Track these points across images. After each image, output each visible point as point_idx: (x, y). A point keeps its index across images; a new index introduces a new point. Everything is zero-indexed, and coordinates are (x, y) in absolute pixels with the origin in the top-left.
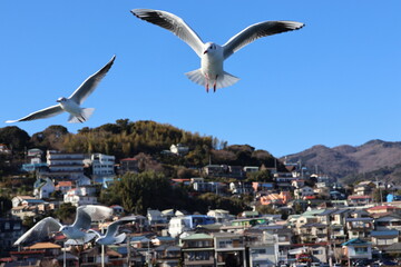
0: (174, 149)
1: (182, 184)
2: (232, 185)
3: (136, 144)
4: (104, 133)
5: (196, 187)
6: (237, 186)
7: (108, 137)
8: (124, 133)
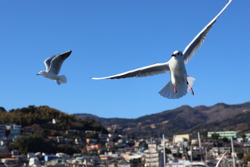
0: (54, 122)
1: (52, 140)
2: (76, 140)
3: (34, 119)
4: (20, 113)
5: (58, 141)
6: (78, 141)
7: (21, 115)
8: (30, 113)
